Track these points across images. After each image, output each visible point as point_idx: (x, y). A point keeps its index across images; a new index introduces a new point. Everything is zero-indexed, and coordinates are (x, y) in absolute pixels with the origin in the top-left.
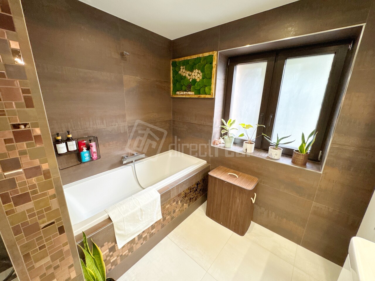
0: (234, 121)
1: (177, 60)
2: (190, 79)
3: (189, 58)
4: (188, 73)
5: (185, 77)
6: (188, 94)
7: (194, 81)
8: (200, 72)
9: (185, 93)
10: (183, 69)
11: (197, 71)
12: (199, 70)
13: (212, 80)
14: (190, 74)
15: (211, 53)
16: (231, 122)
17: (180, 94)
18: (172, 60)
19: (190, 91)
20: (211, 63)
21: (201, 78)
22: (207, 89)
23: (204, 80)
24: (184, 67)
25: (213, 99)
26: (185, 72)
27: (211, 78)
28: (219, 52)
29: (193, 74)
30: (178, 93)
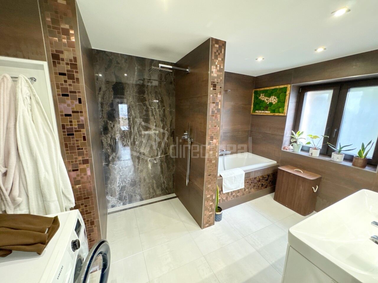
0: (302, 133)
1: (258, 90)
2: (268, 102)
3: (268, 88)
4: (266, 98)
5: (264, 101)
6: (265, 113)
7: (271, 104)
8: (276, 98)
9: (262, 112)
11: (273, 97)
12: (275, 96)
13: (285, 104)
14: (268, 99)
15: (285, 86)
16: (300, 133)
17: (258, 112)
18: (254, 90)
19: (267, 110)
20: (285, 92)
21: (276, 102)
22: (281, 110)
23: (279, 103)
24: (264, 94)
26: (264, 98)
28: (292, 85)
29: (270, 99)
30: (257, 111)
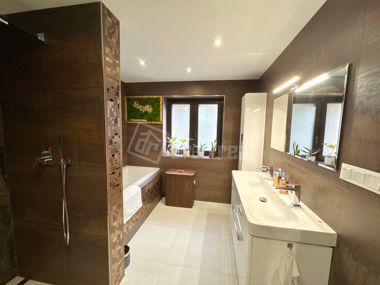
1: (131, 97)
2: (143, 110)
3: (141, 97)
4: (141, 106)
5: (139, 109)
6: (142, 121)
7: (146, 112)
9: (139, 120)
10: (136, 103)
11: (148, 106)
12: (150, 105)
14: (143, 107)
15: (158, 96)
16: (174, 139)
18: (126, 96)
19: (144, 119)
20: (159, 102)
21: (152, 111)
22: (157, 118)
23: (155, 112)
24: (138, 102)
25: (162, 125)
26: (138, 106)
27: (159, 111)
28: (163, 96)
29: (145, 108)
30: (133, 120)
